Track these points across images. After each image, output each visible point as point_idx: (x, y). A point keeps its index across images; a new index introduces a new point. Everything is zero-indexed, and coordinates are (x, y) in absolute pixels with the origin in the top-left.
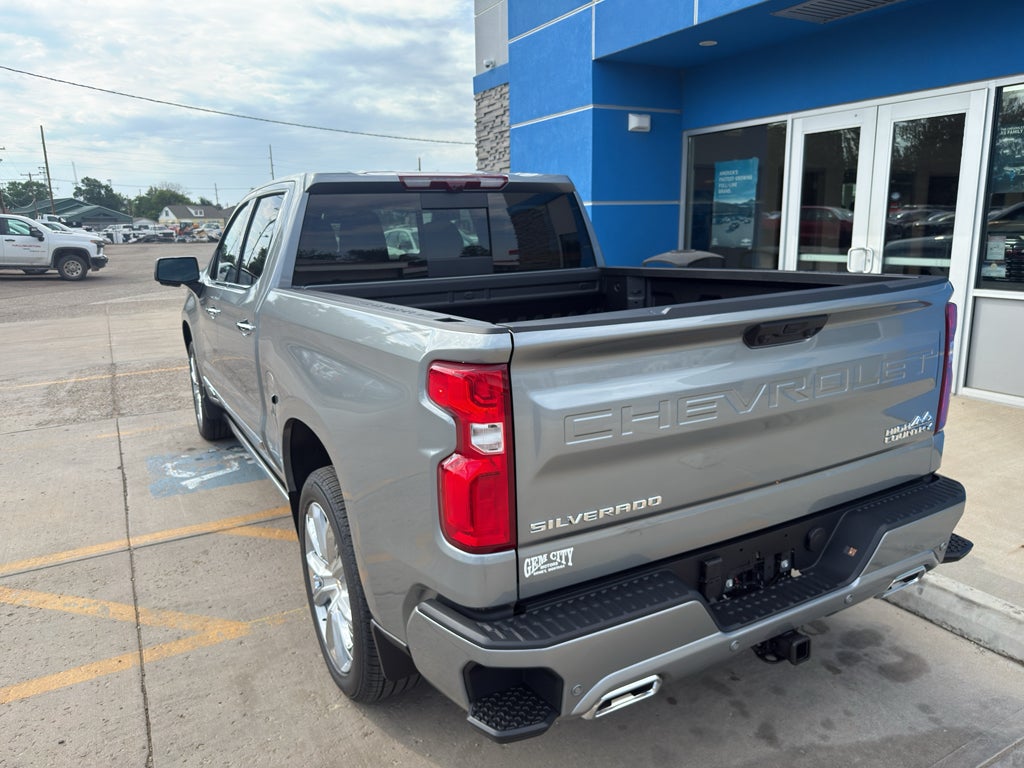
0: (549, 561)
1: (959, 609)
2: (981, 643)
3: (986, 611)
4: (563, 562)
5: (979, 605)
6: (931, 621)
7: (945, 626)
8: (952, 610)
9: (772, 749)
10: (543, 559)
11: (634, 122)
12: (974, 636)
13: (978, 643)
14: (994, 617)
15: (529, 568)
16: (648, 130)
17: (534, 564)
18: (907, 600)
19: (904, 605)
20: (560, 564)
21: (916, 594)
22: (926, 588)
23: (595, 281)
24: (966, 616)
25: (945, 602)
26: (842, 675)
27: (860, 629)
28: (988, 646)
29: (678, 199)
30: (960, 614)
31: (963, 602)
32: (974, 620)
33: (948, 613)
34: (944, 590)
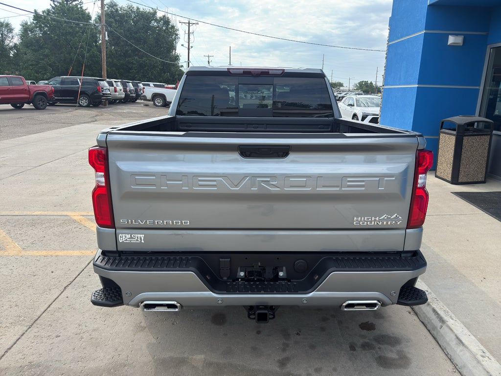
0: (131, 238)
1: (453, 343)
2: (457, 367)
3: (465, 349)
4: (139, 240)
5: (463, 345)
6: (440, 346)
7: (445, 351)
8: (450, 343)
9: (278, 369)
10: (128, 236)
11: (451, 40)
12: (455, 362)
13: (455, 366)
14: (468, 354)
15: (122, 238)
16: (461, 45)
17: (124, 237)
18: (434, 331)
19: (432, 332)
20: (137, 240)
21: (439, 328)
22: (444, 327)
23: (329, 125)
24: (455, 349)
25: (449, 337)
26: (354, 352)
27: (392, 335)
28: (459, 370)
29: (479, 85)
30: (453, 347)
31: (457, 340)
32: (458, 352)
33: (448, 344)
34: (452, 330)
